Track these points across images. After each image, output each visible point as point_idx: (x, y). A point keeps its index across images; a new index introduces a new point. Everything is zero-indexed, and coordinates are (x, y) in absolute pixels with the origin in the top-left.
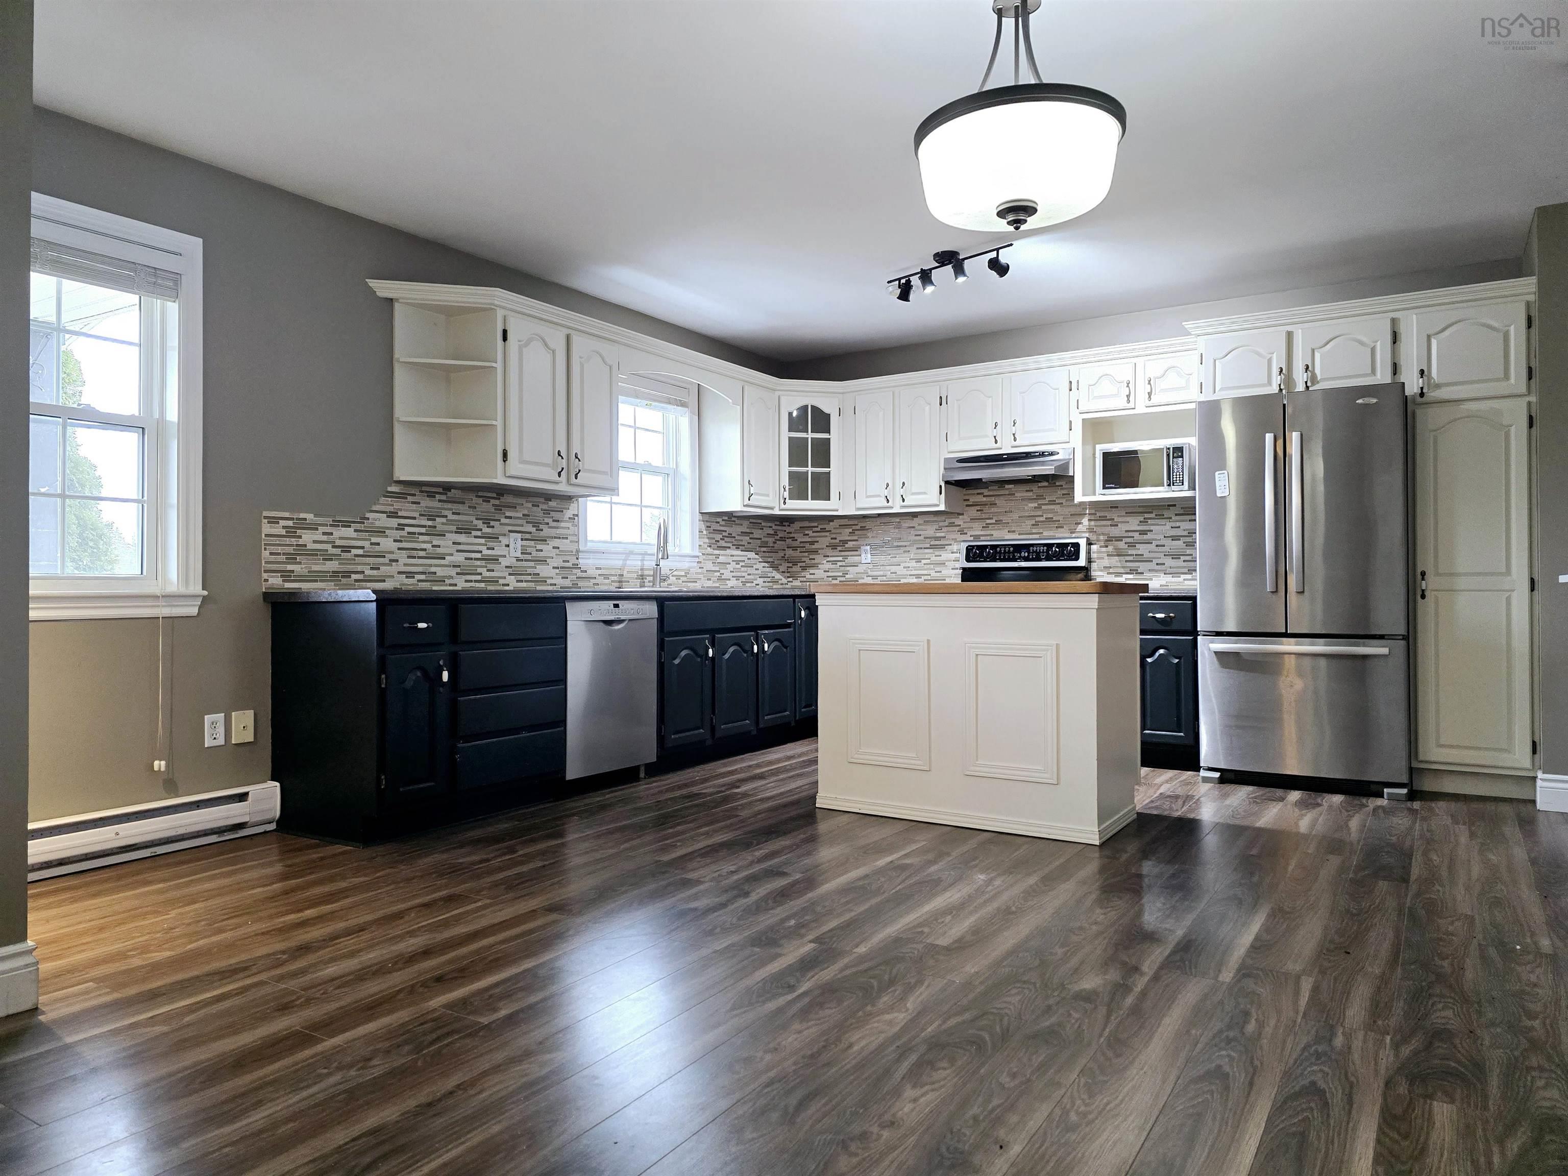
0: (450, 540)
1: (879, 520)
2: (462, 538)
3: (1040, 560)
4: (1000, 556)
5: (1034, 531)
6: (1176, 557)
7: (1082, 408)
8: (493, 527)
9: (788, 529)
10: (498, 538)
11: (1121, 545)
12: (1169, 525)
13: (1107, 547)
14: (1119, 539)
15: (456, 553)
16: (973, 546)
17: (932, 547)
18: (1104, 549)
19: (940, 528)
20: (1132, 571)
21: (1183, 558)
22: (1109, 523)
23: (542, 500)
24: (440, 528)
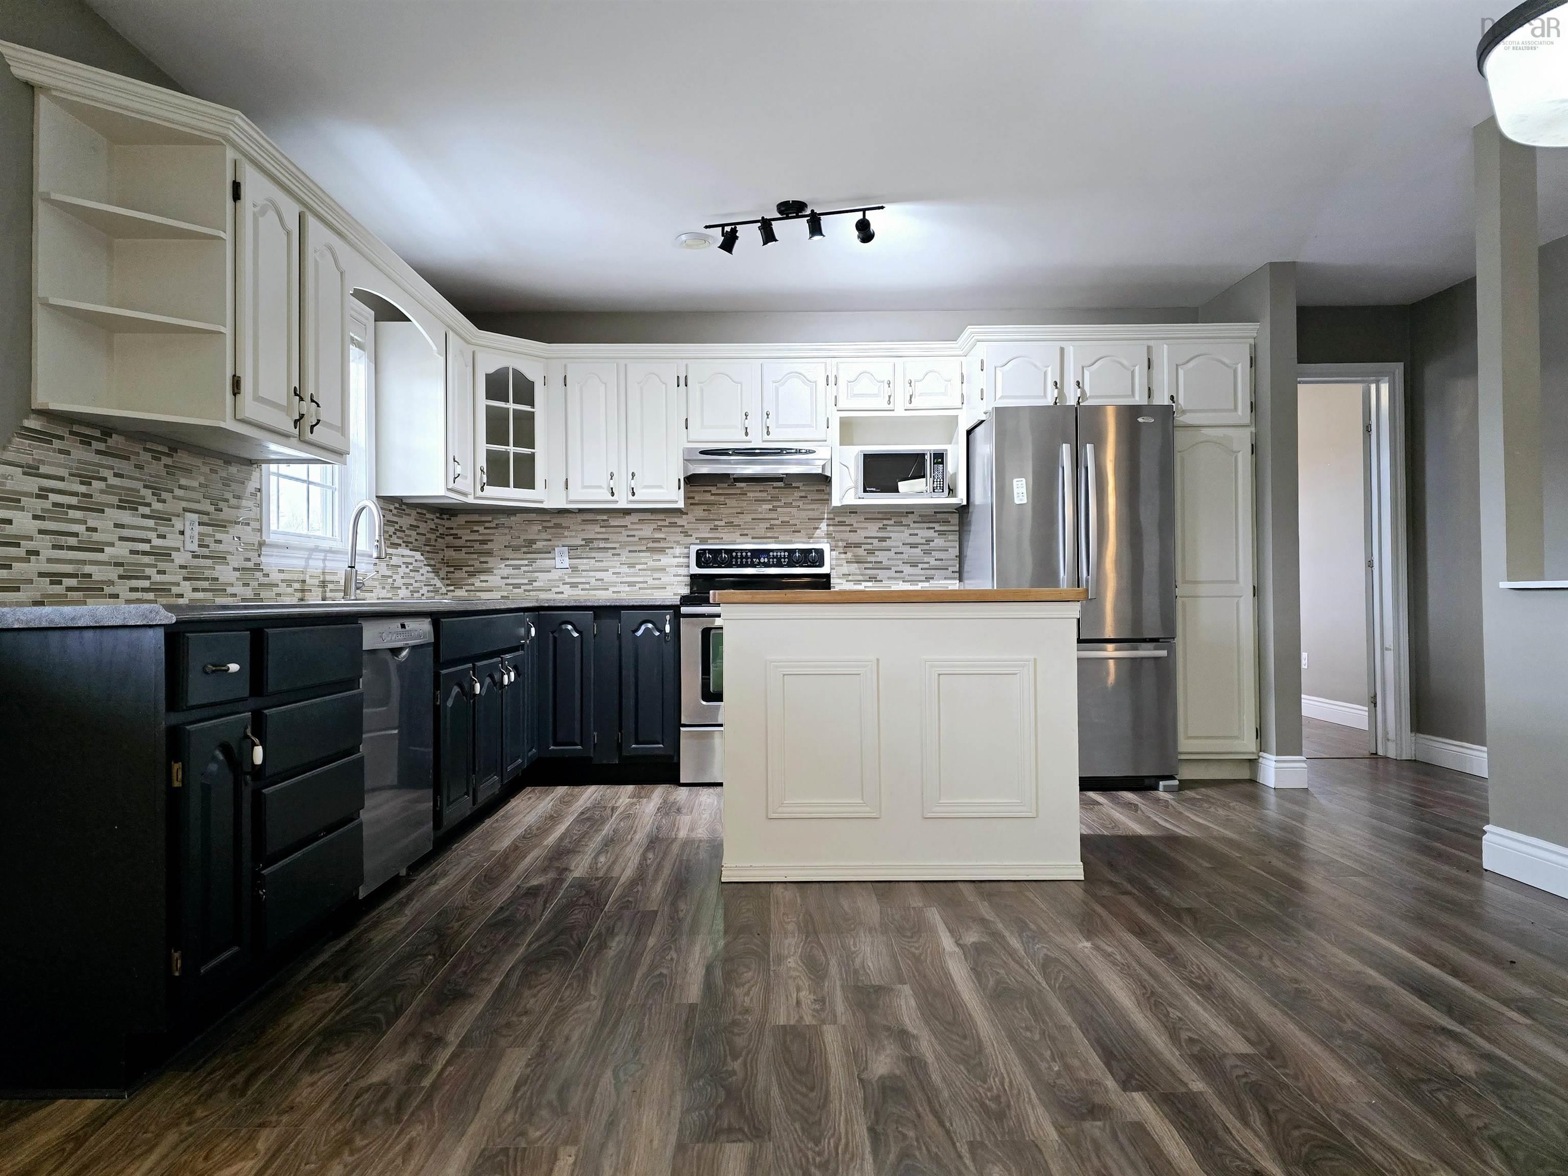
0: (111, 519)
1: (580, 517)
2: (126, 517)
3: (782, 566)
4: (736, 562)
5: (769, 535)
6: (914, 565)
7: (841, 405)
9: (448, 524)
10: (171, 520)
11: (861, 552)
12: (907, 532)
13: (846, 553)
14: (858, 545)
15: (117, 543)
16: (705, 550)
17: (649, 550)
18: (843, 556)
19: (659, 529)
20: (872, 579)
21: (920, 566)
22: (848, 528)
23: (221, 462)
24: (98, 498)
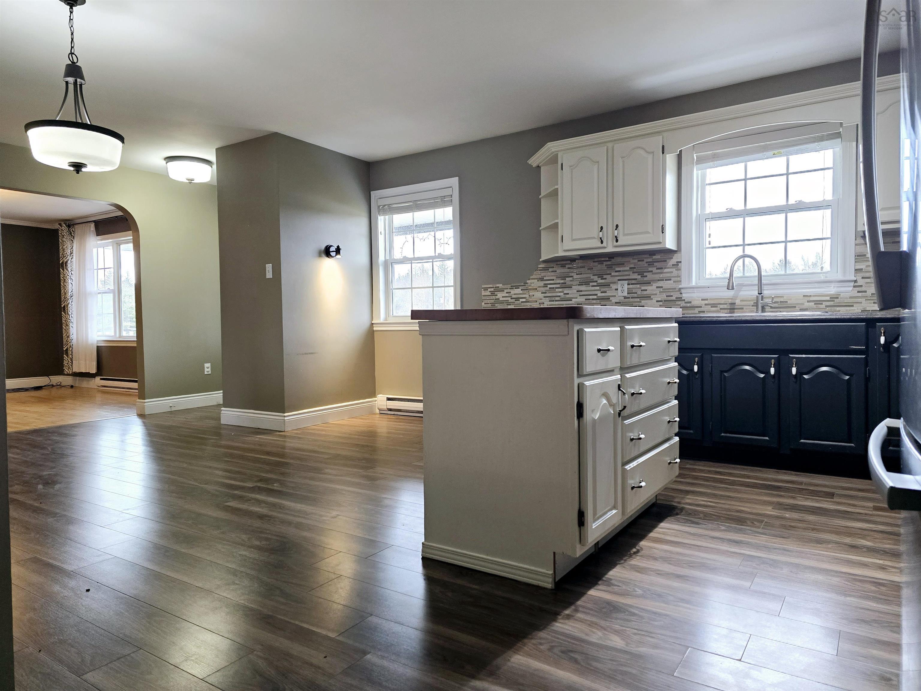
8: (606, 279)
10: (610, 285)
